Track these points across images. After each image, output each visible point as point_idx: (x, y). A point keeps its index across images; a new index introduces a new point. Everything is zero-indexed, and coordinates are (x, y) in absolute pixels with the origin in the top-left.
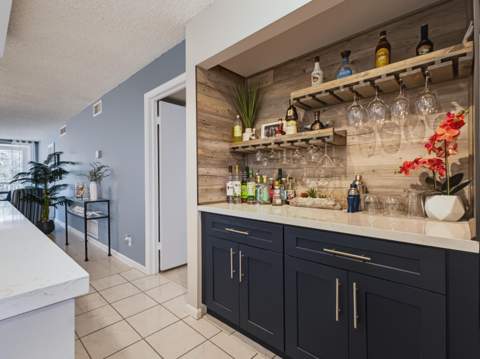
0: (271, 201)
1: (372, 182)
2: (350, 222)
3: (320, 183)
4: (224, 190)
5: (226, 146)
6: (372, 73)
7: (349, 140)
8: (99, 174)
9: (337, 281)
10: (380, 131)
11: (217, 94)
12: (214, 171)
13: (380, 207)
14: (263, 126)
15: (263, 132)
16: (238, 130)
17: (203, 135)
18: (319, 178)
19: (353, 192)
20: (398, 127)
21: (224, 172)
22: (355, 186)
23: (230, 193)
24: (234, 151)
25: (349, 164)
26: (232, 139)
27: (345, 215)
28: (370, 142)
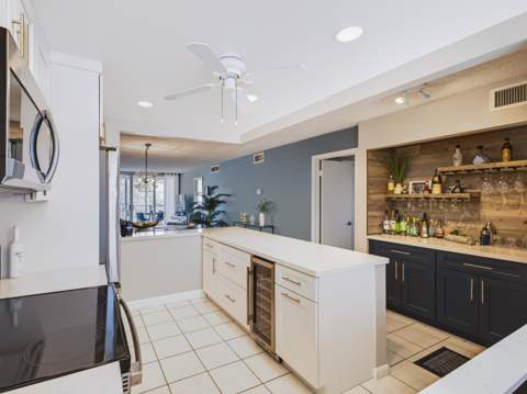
0: (419, 234)
1: (499, 227)
2: (481, 250)
3: (459, 225)
4: (382, 225)
5: (382, 196)
6: (498, 165)
7: (482, 199)
8: (267, 207)
9: (472, 280)
10: (506, 195)
11: (378, 164)
12: (375, 213)
13: (504, 242)
14: (411, 183)
15: (411, 186)
16: (391, 186)
17: (371, 191)
18: (458, 221)
19: (484, 233)
20: (519, 194)
21: (381, 214)
22: (486, 229)
23: (386, 227)
24: (388, 199)
25: (482, 214)
26: (386, 191)
27: (478, 246)
28: (499, 202)
